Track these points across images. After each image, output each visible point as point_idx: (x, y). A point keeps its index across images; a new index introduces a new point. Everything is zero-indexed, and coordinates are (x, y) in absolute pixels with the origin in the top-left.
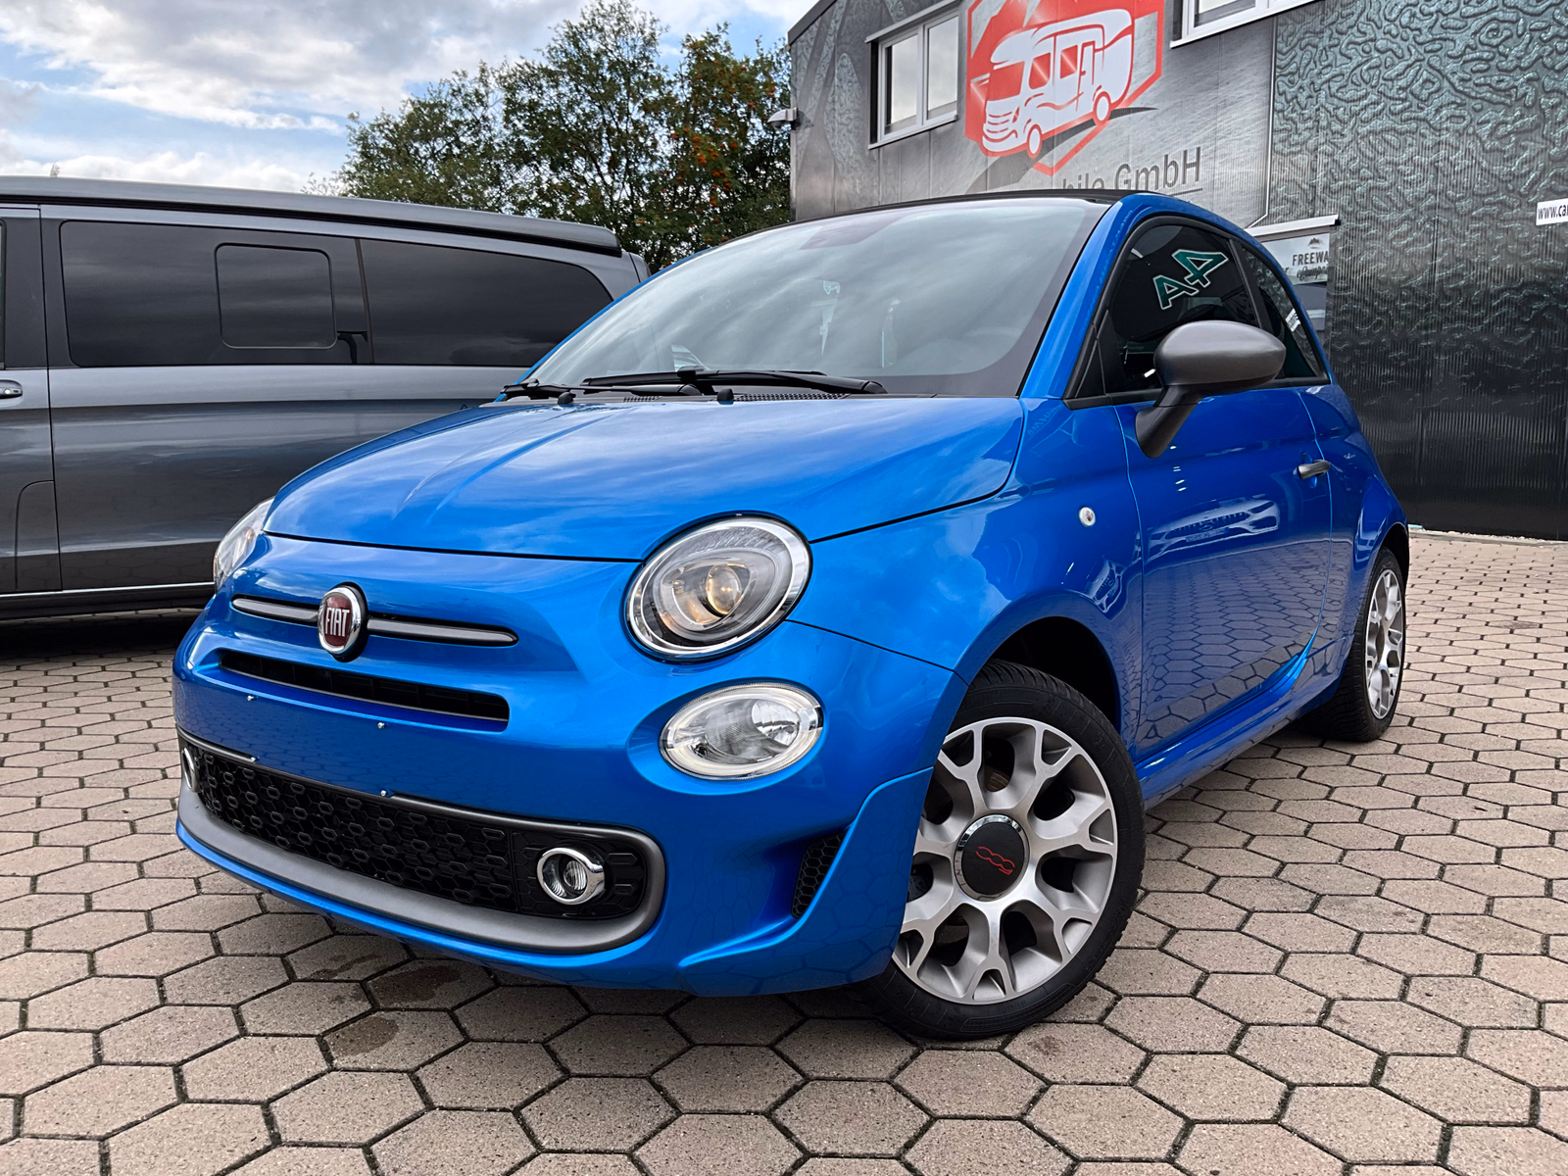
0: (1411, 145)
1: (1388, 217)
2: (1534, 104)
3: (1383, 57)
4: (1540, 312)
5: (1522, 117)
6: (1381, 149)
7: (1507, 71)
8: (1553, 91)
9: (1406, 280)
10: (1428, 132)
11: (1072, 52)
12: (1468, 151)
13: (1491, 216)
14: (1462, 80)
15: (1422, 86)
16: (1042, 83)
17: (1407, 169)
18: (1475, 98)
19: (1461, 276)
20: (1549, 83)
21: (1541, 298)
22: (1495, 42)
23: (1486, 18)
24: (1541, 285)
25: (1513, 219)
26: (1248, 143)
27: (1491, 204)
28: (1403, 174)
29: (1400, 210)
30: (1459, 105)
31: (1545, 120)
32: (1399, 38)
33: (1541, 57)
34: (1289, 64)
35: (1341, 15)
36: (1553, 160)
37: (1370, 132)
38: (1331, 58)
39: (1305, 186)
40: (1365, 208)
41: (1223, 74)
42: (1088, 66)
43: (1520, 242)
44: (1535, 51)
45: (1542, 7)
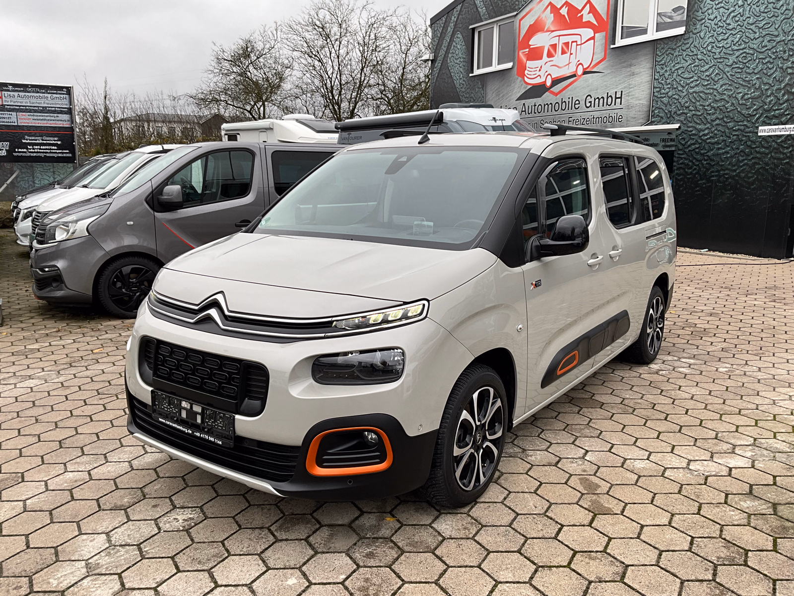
0: (710, 99)
1: (700, 127)
2: (759, 87)
3: (700, 62)
4: (759, 169)
5: (754, 92)
6: (698, 99)
7: (750, 74)
8: (766, 83)
9: (707, 153)
10: (717, 95)
11: (567, 44)
12: (733, 104)
13: (741, 130)
14: (731, 75)
15: (715, 76)
16: (553, 56)
17: (709, 108)
18: (736, 83)
19: (728, 153)
20: (765, 80)
21: (760, 164)
22: (745, 61)
23: (741, 52)
24: (759, 159)
25: (750, 132)
26: (643, 91)
27: (741, 125)
28: (706, 110)
29: (705, 124)
30: (730, 85)
31: (763, 95)
32: (706, 56)
33: (762, 69)
34: (661, 61)
35: (683, 43)
36: (766, 111)
37: (694, 92)
38: (679, 60)
39: (666, 111)
40: (691, 122)
41: (634, 61)
42: (573, 51)
43: (752, 141)
44: (760, 66)
45: (764, 50)
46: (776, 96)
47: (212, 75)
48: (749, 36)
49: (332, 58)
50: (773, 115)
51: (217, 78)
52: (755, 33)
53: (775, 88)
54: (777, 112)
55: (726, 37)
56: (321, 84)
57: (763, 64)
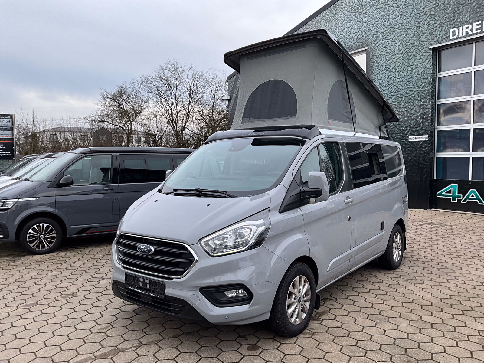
2: (407, 115)
4: (410, 160)
5: (404, 118)
7: (401, 108)
8: (411, 113)
12: (394, 124)
13: (399, 138)
20: (410, 112)
21: (411, 157)
22: (398, 101)
23: (396, 96)
24: (410, 154)
25: (404, 139)
27: (399, 136)
31: (409, 119)
33: (408, 106)
36: (412, 128)
43: (405, 144)
44: (407, 104)
45: (408, 95)
46: (416, 120)
47: (100, 107)
48: (400, 88)
49: (172, 97)
50: (416, 130)
51: (103, 108)
52: (403, 86)
53: (415, 116)
54: (417, 128)
55: (387, 89)
56: (165, 111)
57: (408, 103)
